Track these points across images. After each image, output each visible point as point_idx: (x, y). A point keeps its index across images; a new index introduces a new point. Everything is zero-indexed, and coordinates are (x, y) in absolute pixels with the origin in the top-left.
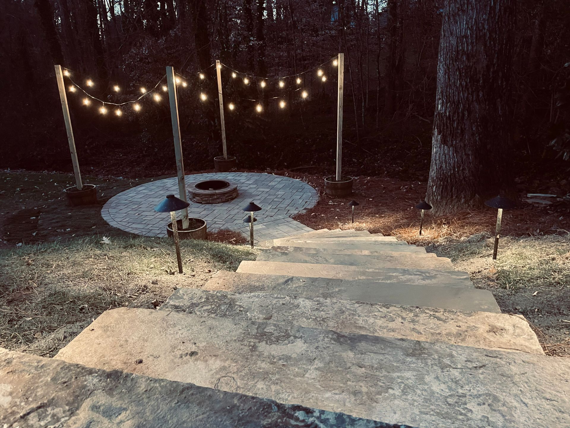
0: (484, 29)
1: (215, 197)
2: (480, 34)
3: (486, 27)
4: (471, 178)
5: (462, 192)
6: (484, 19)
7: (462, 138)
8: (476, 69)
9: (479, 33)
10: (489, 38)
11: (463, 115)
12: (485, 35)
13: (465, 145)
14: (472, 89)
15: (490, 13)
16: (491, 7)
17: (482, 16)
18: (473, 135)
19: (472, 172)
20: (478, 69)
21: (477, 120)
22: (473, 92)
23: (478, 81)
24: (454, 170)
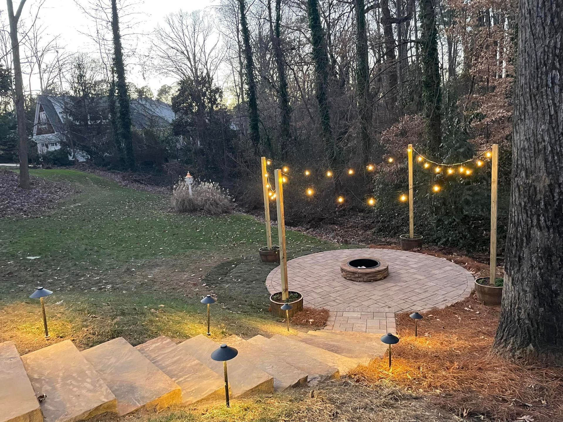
0: (544, 141)
1: (357, 276)
2: (538, 148)
3: (546, 138)
4: (527, 322)
5: (513, 336)
6: (543, 130)
7: (520, 269)
8: (535, 188)
9: (538, 145)
10: (552, 151)
11: (522, 240)
12: (545, 148)
13: (523, 279)
14: (531, 211)
15: (550, 123)
16: (551, 116)
17: (541, 127)
18: (532, 267)
19: (528, 314)
20: (538, 189)
21: (538, 250)
22: (532, 215)
23: (539, 203)
24: (511, 306)
